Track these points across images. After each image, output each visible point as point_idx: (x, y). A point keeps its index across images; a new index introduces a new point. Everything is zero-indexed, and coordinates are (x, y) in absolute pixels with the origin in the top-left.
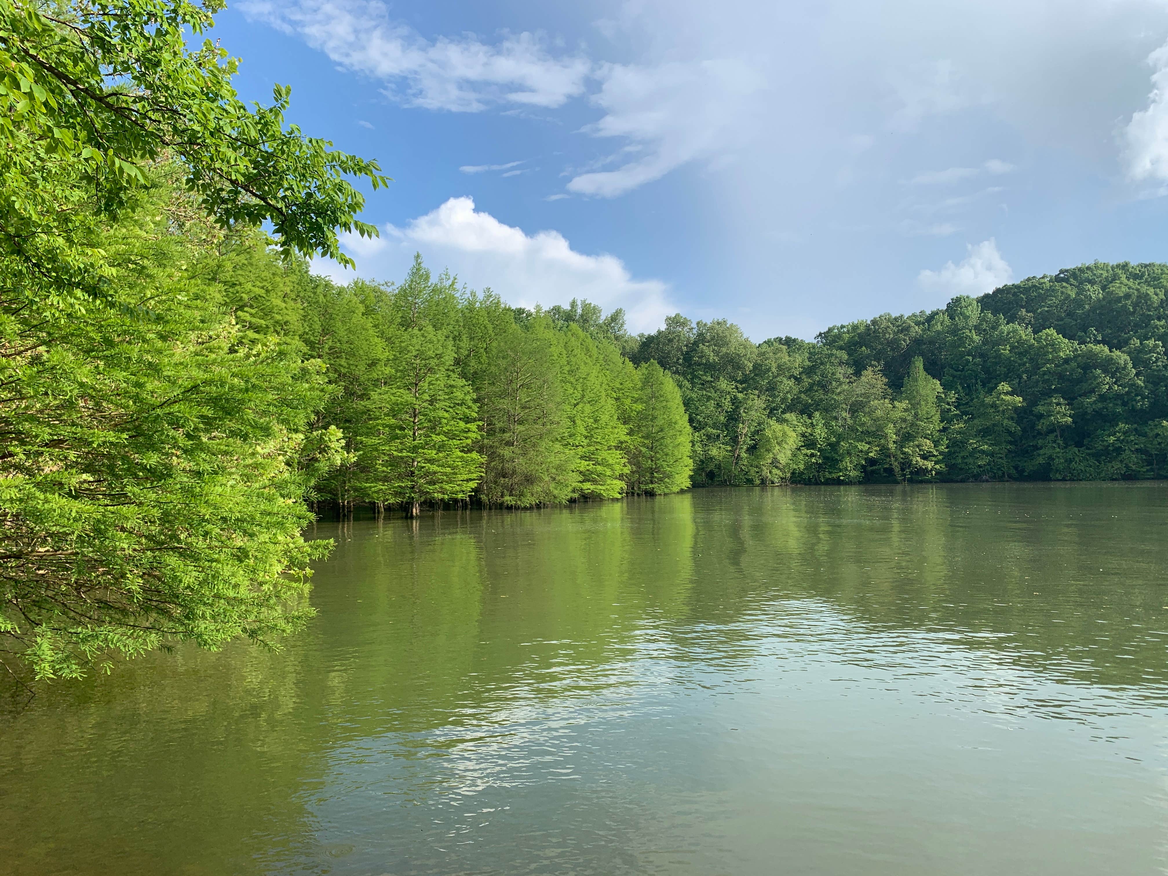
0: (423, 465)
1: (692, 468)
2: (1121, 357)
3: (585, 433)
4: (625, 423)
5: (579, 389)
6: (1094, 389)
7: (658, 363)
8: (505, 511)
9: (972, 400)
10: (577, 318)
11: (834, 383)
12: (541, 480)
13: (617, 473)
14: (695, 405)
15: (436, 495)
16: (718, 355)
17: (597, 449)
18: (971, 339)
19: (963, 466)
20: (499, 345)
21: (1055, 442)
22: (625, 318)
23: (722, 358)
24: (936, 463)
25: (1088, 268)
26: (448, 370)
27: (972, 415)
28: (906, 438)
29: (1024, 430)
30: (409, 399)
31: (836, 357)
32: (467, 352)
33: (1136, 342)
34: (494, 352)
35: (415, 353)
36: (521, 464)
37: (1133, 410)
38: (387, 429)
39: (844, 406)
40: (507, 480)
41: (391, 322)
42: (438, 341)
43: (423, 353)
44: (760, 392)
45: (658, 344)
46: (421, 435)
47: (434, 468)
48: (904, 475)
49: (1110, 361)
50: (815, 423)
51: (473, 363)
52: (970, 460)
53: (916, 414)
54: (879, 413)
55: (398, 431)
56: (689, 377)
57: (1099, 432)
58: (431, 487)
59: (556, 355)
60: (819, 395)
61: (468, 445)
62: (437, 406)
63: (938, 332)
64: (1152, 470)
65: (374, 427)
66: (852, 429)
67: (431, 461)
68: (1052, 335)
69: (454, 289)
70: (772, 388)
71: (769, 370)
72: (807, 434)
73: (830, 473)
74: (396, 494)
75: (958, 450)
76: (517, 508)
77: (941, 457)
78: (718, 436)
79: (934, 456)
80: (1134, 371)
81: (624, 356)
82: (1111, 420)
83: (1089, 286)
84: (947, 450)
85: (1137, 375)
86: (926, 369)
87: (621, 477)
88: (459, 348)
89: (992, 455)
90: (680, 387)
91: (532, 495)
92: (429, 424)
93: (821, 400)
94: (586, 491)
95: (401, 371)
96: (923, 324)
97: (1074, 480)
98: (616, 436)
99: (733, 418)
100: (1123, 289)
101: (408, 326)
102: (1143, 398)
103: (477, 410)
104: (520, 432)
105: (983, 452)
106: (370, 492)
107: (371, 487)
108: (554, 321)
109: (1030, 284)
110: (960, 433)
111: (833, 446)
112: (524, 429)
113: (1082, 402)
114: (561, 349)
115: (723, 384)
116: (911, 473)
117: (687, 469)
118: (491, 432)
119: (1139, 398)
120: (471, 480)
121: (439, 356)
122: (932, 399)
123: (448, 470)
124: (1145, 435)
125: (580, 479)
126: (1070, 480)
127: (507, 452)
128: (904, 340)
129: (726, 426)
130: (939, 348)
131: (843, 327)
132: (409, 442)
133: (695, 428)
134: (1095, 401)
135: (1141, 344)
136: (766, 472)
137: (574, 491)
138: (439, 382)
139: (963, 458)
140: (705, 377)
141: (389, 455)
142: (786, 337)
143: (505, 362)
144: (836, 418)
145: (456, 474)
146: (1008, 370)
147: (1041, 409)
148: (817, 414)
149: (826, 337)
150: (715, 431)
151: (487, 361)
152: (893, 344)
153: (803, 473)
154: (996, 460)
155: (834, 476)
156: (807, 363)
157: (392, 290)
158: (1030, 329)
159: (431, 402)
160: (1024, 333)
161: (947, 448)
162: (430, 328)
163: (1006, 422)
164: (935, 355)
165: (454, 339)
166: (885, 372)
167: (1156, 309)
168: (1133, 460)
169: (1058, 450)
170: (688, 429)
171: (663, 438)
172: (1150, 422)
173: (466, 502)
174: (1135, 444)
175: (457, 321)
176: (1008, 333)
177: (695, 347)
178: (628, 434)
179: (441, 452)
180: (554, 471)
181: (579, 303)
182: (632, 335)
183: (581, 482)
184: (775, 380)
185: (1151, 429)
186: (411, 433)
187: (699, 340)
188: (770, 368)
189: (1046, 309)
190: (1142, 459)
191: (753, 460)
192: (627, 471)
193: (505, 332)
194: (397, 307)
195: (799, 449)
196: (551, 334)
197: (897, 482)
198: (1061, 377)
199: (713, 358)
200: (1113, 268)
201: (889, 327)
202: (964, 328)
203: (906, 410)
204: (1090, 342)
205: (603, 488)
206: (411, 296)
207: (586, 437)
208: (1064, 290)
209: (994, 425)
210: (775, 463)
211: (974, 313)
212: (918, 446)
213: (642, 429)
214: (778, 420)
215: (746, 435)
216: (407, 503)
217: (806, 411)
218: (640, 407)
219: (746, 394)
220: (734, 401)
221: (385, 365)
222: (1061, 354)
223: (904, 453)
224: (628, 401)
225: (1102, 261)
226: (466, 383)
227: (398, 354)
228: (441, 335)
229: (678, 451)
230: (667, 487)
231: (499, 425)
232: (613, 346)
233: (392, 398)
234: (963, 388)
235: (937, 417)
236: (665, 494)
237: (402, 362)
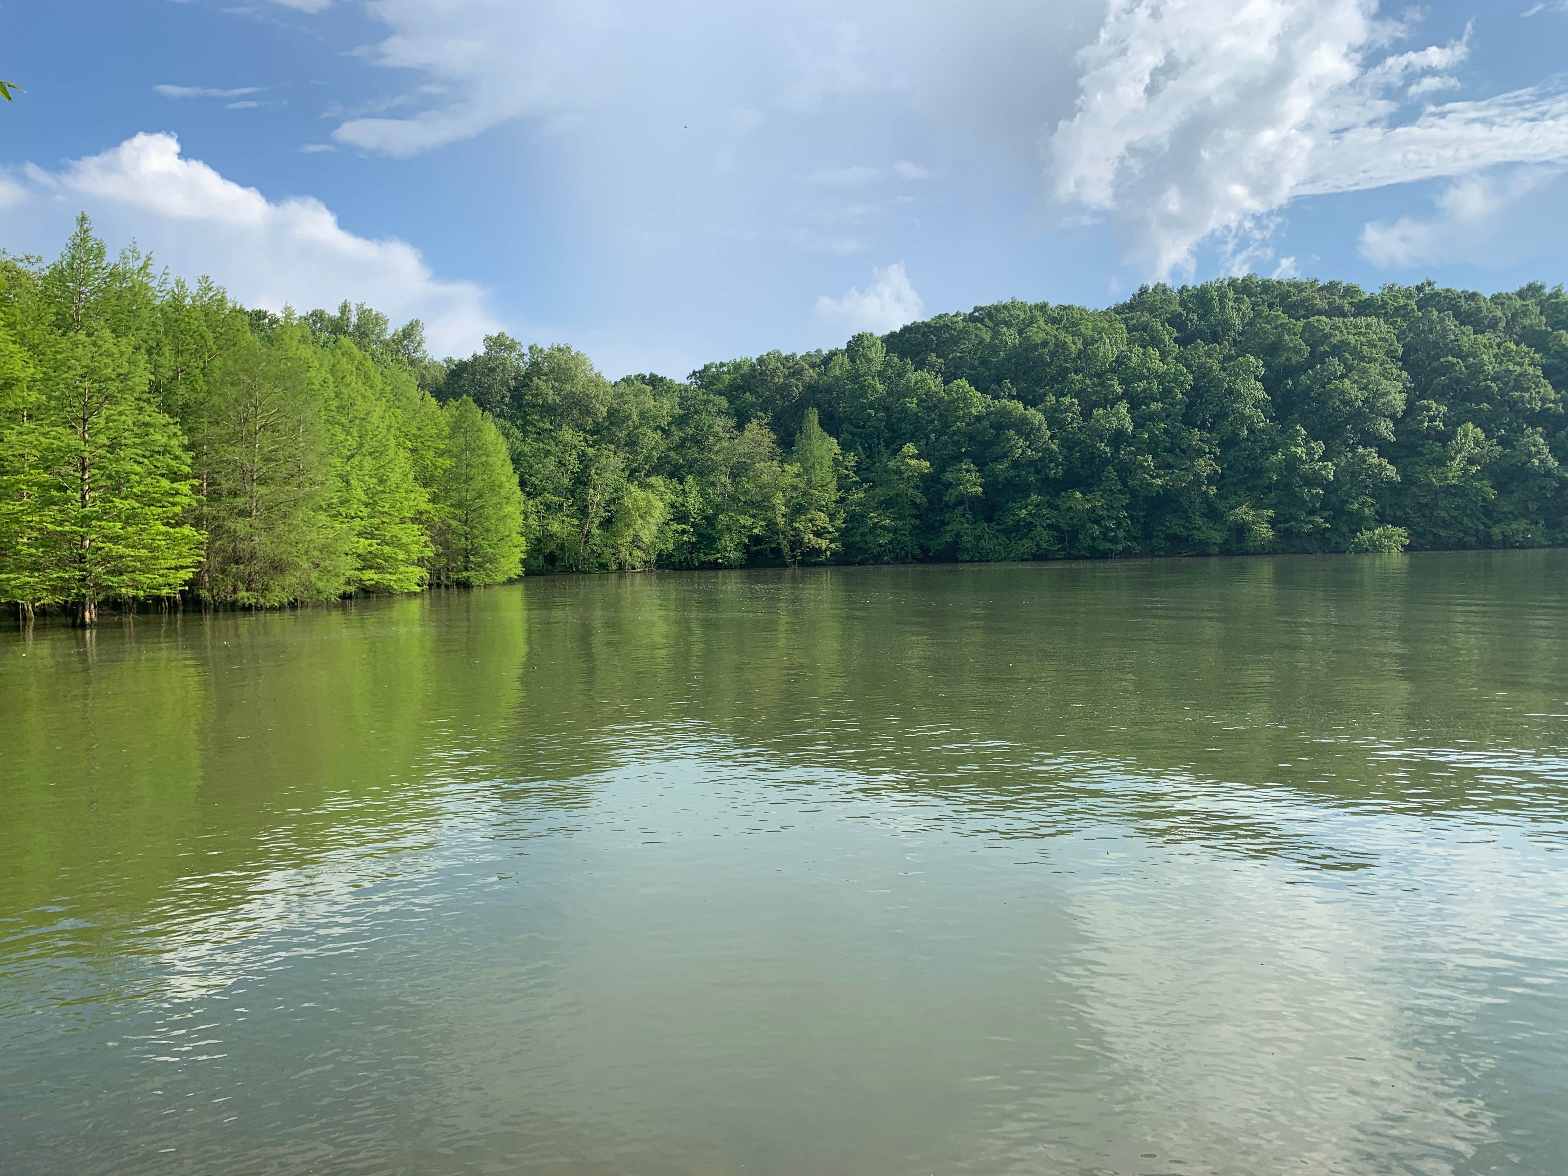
0: (102, 545)
1: (524, 548)
2: (1036, 416)
3: (364, 498)
4: (425, 485)
5: (355, 434)
6: (1006, 453)
7: (475, 401)
8: (239, 614)
9: (874, 464)
10: (351, 329)
11: (711, 438)
12: (297, 567)
13: (415, 557)
14: (528, 462)
15: (123, 590)
16: (559, 394)
17: (383, 523)
18: (874, 388)
19: (861, 545)
20: (225, 365)
21: (963, 515)
22: (424, 334)
23: (565, 398)
24: (832, 541)
25: (1005, 307)
26: (139, 399)
27: (874, 482)
28: (797, 510)
29: (930, 501)
30: (72, 442)
31: (714, 405)
32: (171, 373)
33: (1051, 399)
34: (217, 374)
35: (81, 371)
36: (263, 544)
37: (1047, 479)
38: (35, 488)
39: (724, 469)
40: (241, 567)
41: (38, 320)
42: (122, 353)
43: (93, 371)
44: (618, 447)
45: (474, 374)
46: (94, 499)
47: (120, 549)
48: (794, 556)
49: (1024, 420)
50: (687, 490)
51: (182, 390)
52: (870, 538)
53: (809, 481)
54: (765, 478)
55: (54, 493)
56: (519, 422)
57: (1011, 504)
58: (115, 579)
59: (317, 383)
60: (693, 453)
61: (177, 515)
62: (122, 454)
63: (836, 378)
64: (1063, 549)
65: (12, 485)
66: (734, 499)
67: (115, 539)
68: (964, 386)
69: (148, 275)
70: (632, 443)
71: (628, 417)
72: (677, 504)
73: (706, 554)
74: (54, 590)
75: (857, 525)
76: (259, 608)
77: (837, 534)
78: (561, 506)
79: (829, 533)
80: (1049, 433)
81: (423, 388)
82: (1021, 490)
83: (1005, 329)
84: (844, 526)
85: (1052, 437)
86: (821, 424)
87: (420, 563)
88: (157, 366)
89: (895, 531)
90: (507, 436)
91: (283, 589)
92: (109, 482)
93: (696, 460)
94: (368, 583)
95: (57, 398)
96: (819, 366)
97: (982, 561)
98: (412, 503)
99: (581, 481)
100: (1041, 335)
101: (69, 328)
102: (1057, 465)
103: (189, 461)
104: (261, 496)
105: (884, 528)
106: (8, 588)
107: (9, 580)
108: (313, 333)
109: (942, 323)
110: (859, 504)
111: (710, 520)
112: (267, 492)
113: (993, 469)
114: (325, 373)
115: (567, 434)
116: (802, 554)
117: (517, 550)
118: (214, 496)
119: (1053, 464)
120: (182, 567)
121: (123, 378)
122: (828, 462)
123: (143, 552)
124: (1057, 508)
125: (358, 565)
126: (977, 561)
127: (240, 526)
128: (797, 387)
129: (572, 492)
130: (838, 397)
131: (722, 365)
132: (74, 510)
133: (528, 494)
134: (1007, 468)
135: (1057, 401)
136: (624, 554)
137: (348, 583)
138: (124, 417)
139: (863, 535)
140: (541, 424)
141: (39, 529)
142: (651, 374)
143: (234, 390)
144: (713, 484)
145: (157, 558)
146: (915, 428)
147: (949, 476)
148: (690, 478)
149: (701, 378)
150: (556, 499)
151: (205, 388)
152: (784, 390)
153: (672, 555)
154: (899, 536)
155: (711, 558)
156: (678, 411)
157: (39, 269)
158: (940, 379)
159: (112, 447)
160: (933, 383)
161: (844, 523)
162: (107, 333)
163: (910, 491)
164: (832, 406)
165: (149, 352)
166: (773, 427)
167: (1074, 360)
168: (1044, 536)
169: (966, 525)
170: (519, 494)
171: (482, 507)
172: (1063, 494)
173: (175, 601)
174: (1047, 518)
175: (154, 324)
176: (916, 383)
177: (527, 381)
178: (430, 501)
179: (130, 525)
180: (317, 553)
181: (353, 308)
182: (435, 359)
183: (358, 569)
184: (636, 431)
185: (1064, 502)
186: (78, 496)
187: (533, 372)
188: (630, 415)
189: (958, 354)
190: (1053, 536)
191: (607, 538)
192: (429, 553)
193: (234, 345)
194: (46, 297)
195: (667, 524)
196: (310, 352)
197: (785, 566)
198: (971, 438)
199: (552, 397)
200: (1030, 308)
201: (778, 368)
202: (866, 373)
203: (797, 475)
204: (1004, 397)
205: (394, 577)
206: (72, 281)
207: (367, 505)
208: (978, 332)
209: (898, 495)
210: (636, 542)
211: (878, 354)
212: (811, 521)
213: (452, 494)
214: (640, 485)
215: (598, 505)
216: (73, 603)
217: (676, 474)
218: (448, 463)
219: (598, 450)
220: (582, 457)
221: (29, 388)
222: (973, 411)
223: (794, 529)
224: (430, 455)
225: (1019, 299)
226: (171, 421)
227: (51, 371)
228: (126, 345)
229: (505, 525)
230: (488, 576)
231: (226, 486)
232: (406, 374)
233: (43, 439)
234: (864, 448)
235: (833, 485)
236: (486, 586)
237: (58, 384)
